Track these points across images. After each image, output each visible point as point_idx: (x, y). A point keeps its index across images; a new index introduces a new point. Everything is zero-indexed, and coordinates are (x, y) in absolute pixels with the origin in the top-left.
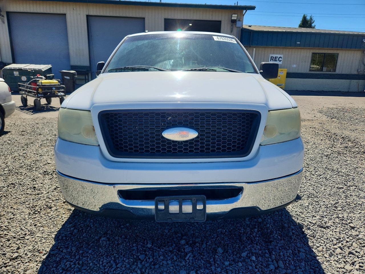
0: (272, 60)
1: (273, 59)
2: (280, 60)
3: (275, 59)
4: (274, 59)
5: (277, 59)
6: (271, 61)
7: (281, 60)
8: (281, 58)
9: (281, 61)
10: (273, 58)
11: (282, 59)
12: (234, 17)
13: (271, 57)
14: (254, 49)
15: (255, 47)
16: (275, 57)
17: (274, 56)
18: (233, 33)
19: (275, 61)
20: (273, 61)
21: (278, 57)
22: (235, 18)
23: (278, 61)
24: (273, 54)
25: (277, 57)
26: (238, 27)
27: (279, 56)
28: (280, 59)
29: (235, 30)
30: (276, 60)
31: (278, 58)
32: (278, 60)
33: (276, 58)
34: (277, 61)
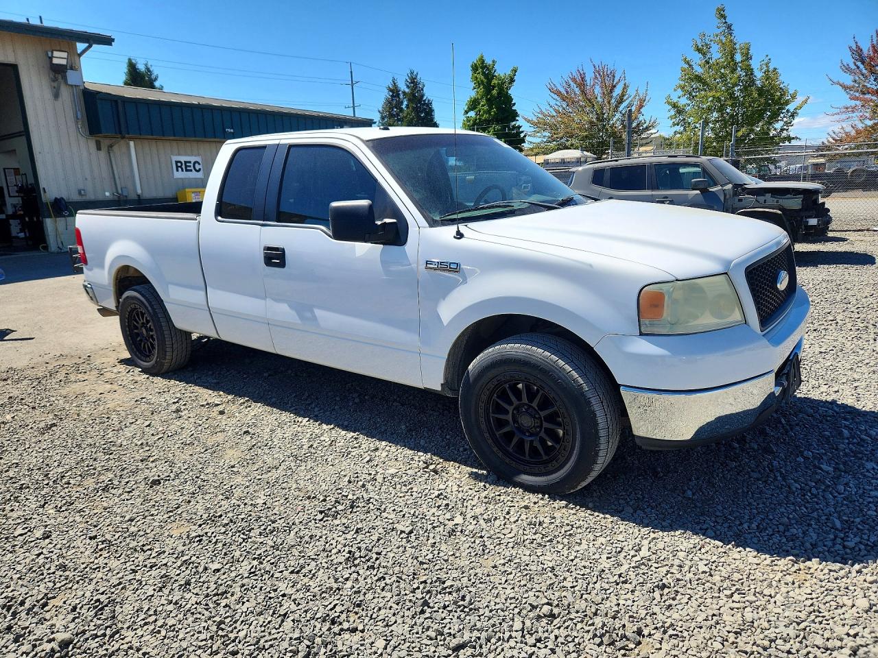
0: (180, 169)
1: (181, 167)
2: (197, 169)
3: (186, 166)
4: (183, 167)
5: (190, 166)
6: (177, 170)
7: (200, 169)
8: (199, 164)
9: (201, 172)
10: (182, 165)
11: (200, 167)
12: (60, 58)
13: (177, 162)
14: (132, 143)
15: (131, 139)
16: (186, 162)
17: (183, 159)
18: (60, 99)
19: (187, 170)
20: (182, 170)
21: (192, 163)
22: (64, 62)
23: (193, 170)
24: (179, 155)
25: (190, 162)
26: (72, 86)
27: (193, 159)
28: (197, 167)
29: (65, 93)
30: (188, 168)
31: (192, 165)
32: (192, 168)
33: (188, 164)
34: (191, 170)
